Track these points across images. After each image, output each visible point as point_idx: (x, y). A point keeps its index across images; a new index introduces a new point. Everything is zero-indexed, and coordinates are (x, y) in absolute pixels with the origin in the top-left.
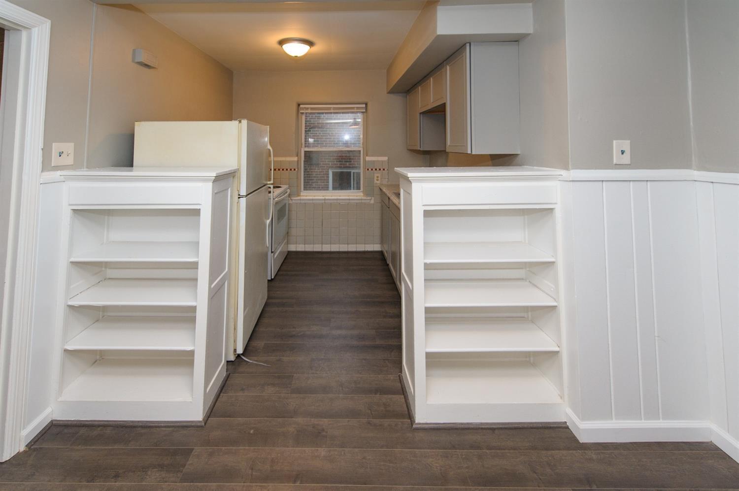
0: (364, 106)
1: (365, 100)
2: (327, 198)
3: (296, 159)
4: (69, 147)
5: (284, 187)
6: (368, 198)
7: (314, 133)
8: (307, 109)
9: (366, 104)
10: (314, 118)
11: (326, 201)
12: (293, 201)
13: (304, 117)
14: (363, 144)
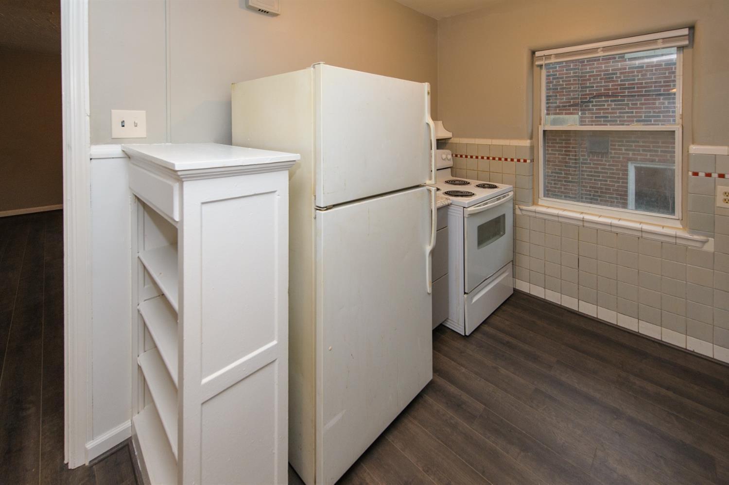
0: (685, 31)
1: (688, 19)
2: (587, 217)
3: (527, 143)
5: (502, 188)
6: (696, 237)
7: (599, 106)
8: (548, 57)
9: (692, 28)
10: (598, 83)
11: (586, 224)
12: (524, 213)
13: (544, 72)
14: (682, 118)
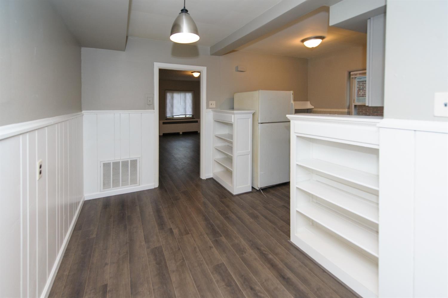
3: (346, 110)
4: (214, 102)
8: (356, 74)
